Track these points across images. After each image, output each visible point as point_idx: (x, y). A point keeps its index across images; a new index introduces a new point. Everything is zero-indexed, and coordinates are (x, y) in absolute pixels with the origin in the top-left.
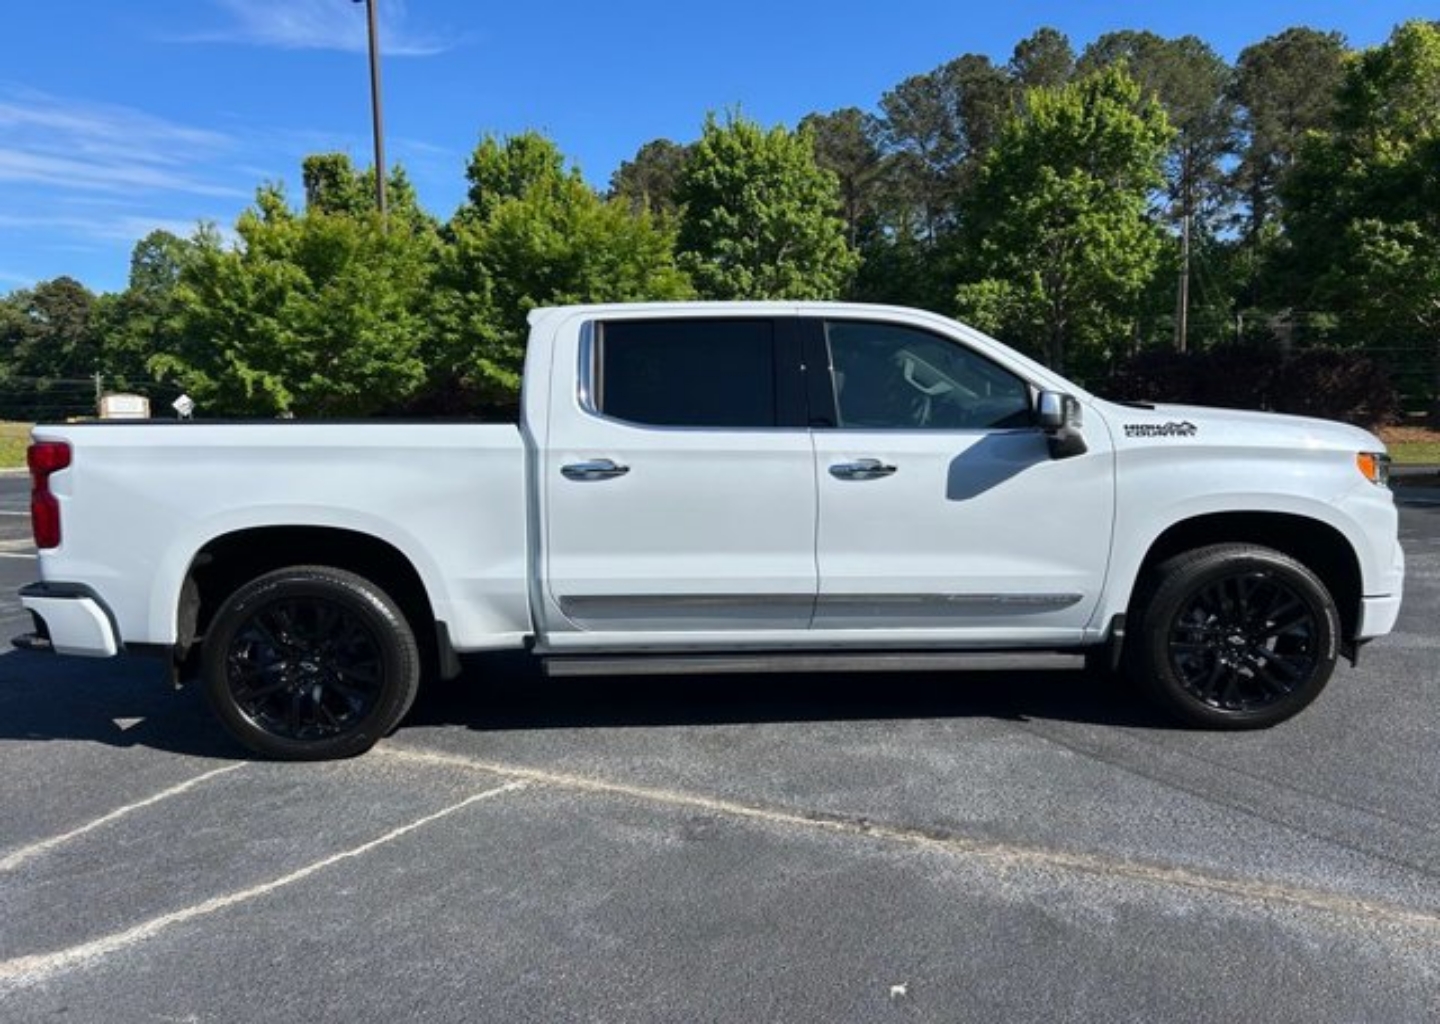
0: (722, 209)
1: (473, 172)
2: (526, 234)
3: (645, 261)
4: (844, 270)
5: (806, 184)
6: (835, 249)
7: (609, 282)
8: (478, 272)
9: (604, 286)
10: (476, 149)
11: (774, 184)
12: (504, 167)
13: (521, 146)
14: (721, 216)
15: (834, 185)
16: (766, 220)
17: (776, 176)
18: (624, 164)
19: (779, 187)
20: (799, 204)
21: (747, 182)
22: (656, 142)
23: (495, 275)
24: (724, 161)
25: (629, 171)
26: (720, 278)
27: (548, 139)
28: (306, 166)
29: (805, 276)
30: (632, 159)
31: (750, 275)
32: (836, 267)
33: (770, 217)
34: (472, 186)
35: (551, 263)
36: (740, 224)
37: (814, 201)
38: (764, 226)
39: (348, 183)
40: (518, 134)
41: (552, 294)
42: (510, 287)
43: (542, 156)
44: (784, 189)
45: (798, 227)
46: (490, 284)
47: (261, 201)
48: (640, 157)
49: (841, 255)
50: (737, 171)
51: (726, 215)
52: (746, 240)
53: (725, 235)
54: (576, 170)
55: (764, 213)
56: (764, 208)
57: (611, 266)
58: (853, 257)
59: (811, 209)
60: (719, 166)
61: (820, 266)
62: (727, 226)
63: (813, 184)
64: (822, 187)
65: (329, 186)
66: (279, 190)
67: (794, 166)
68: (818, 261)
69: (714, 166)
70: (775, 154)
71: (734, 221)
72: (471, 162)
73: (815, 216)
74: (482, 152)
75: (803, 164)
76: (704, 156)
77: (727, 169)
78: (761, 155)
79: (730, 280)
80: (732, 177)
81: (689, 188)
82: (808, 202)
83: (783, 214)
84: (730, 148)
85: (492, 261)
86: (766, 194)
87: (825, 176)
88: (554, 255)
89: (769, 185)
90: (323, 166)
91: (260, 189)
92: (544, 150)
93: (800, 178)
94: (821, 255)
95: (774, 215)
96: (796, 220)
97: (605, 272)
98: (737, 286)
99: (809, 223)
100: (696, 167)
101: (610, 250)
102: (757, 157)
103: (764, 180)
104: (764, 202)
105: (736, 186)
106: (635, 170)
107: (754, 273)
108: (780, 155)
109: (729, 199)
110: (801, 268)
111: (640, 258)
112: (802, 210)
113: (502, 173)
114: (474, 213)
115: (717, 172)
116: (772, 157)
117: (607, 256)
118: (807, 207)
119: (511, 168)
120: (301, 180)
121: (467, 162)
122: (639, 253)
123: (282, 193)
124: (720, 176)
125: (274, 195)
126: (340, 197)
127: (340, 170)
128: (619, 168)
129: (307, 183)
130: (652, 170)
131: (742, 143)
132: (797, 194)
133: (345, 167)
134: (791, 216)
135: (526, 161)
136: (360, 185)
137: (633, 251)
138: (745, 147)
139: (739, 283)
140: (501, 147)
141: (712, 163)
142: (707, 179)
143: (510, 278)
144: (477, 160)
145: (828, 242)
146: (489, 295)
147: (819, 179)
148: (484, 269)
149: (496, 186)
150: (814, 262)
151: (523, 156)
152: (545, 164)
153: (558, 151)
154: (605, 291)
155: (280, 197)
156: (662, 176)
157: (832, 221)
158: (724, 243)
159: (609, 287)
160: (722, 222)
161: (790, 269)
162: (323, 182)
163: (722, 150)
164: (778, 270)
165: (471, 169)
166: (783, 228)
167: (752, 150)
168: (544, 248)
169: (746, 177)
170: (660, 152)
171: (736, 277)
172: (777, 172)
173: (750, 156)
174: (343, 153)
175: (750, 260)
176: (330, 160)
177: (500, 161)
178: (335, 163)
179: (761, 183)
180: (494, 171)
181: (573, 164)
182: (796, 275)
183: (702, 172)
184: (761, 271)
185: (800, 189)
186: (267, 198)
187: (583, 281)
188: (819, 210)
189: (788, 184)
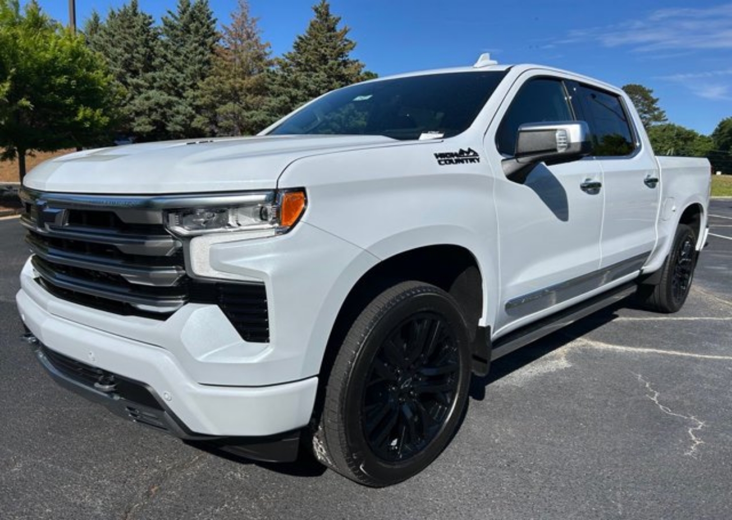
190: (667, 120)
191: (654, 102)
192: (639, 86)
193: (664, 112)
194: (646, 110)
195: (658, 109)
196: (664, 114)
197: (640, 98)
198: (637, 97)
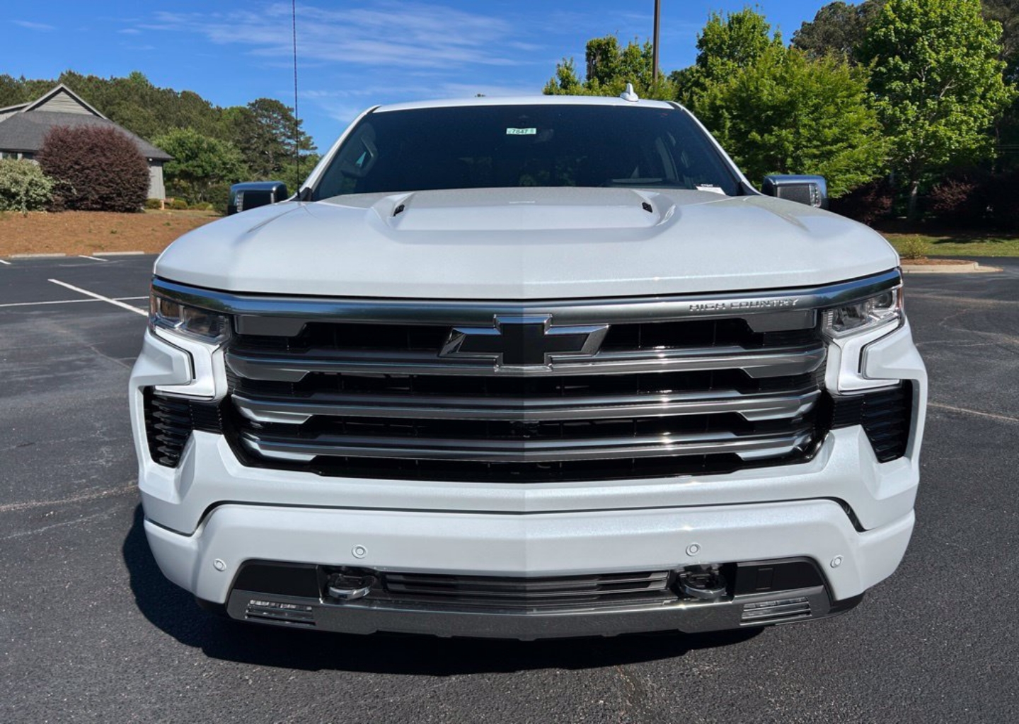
0: (897, 57)
1: (702, 43)
2: (756, 88)
3: (843, 102)
4: (1000, 102)
5: (973, 33)
6: (992, 85)
7: (814, 120)
8: (721, 116)
9: (810, 123)
10: (705, 26)
11: (943, 35)
12: (726, 38)
13: (739, 21)
14: (896, 64)
15: (998, 33)
16: (934, 64)
17: (946, 29)
18: (803, 24)
19: (948, 38)
20: (965, 50)
21: (921, 35)
22: (833, 4)
23: (734, 117)
24: (902, 20)
25: (808, 30)
26: (890, 112)
27: (758, 14)
28: (588, 48)
29: (963, 108)
30: (811, 21)
31: (915, 108)
32: (992, 100)
33: (938, 61)
34: (700, 53)
35: (774, 108)
36: (910, 69)
37: (979, 47)
38: (932, 69)
39: (615, 58)
40: (738, 12)
41: (772, 130)
42: (742, 126)
43: (754, 27)
44: (953, 38)
45: (963, 68)
46: (728, 124)
47: (559, 73)
48: (817, 18)
49: (997, 90)
50: (913, 27)
51: (900, 63)
52: (915, 81)
53: (897, 79)
54: (777, 36)
55: (932, 58)
56: (934, 54)
57: (816, 108)
58: (1009, 91)
59: (975, 54)
60: (898, 25)
61: (978, 99)
62: (900, 71)
63: (979, 33)
64: (987, 35)
65: (602, 60)
66: (570, 65)
67: (964, 20)
68: (976, 95)
69: (894, 25)
70: (948, 11)
71: (906, 67)
72: (701, 35)
73: (977, 60)
74: (710, 28)
75: (971, 17)
76: (886, 17)
77: (905, 26)
78: (935, 12)
79: (898, 113)
80: (908, 32)
81: (870, 43)
82: (973, 47)
83: (951, 58)
84: (909, 9)
85: (732, 109)
86: (936, 43)
87: (991, 26)
88: (777, 102)
89: (939, 36)
90: (599, 46)
91: (559, 65)
92: (756, 23)
93: (968, 29)
94: (979, 90)
95: (942, 60)
96: (963, 63)
97: (812, 113)
98: (903, 118)
99: (972, 65)
100: (878, 26)
101: (817, 96)
102: (932, 14)
103: (935, 32)
104: (934, 50)
105: (911, 39)
106: (813, 29)
107: (918, 107)
108: (952, 11)
109: (904, 50)
110: (961, 101)
111: (839, 101)
112: (967, 55)
113: (723, 42)
114: (702, 73)
115: (896, 30)
116: (945, 13)
117: (814, 101)
118: (971, 52)
119: (731, 38)
120: (584, 57)
121: (698, 36)
122: (838, 98)
123: (572, 66)
124: (897, 32)
125: (567, 69)
126: (608, 67)
127: (611, 48)
128: (799, 28)
129: (588, 59)
130: (826, 28)
131: (919, 4)
132: (964, 42)
133: (614, 46)
134: (957, 60)
135: (743, 31)
136: (622, 58)
137: (835, 96)
138: (921, 7)
139: (905, 115)
140: (724, 22)
141: (893, 22)
142: (886, 35)
143: (742, 120)
144: (706, 34)
145: (988, 78)
146: (727, 132)
147: (985, 28)
148: (726, 114)
149: (718, 52)
150: (973, 96)
151: (740, 28)
152: (756, 33)
153: (766, 22)
154: (810, 126)
155: (571, 69)
156: (835, 32)
157: (993, 62)
158: (896, 85)
159: (814, 124)
160: (896, 68)
161: (952, 102)
162: (599, 58)
163: (902, 11)
164: (940, 103)
165: (700, 42)
166: (948, 70)
167: (927, 9)
168: (770, 98)
169: (920, 31)
170: (835, 13)
171: (904, 110)
172: (948, 26)
173: (926, 14)
174: (614, 36)
175: (918, 97)
176: (604, 42)
177: (723, 33)
178: (608, 44)
179: (933, 35)
180: (718, 41)
181: (776, 32)
182: (956, 108)
183: (884, 30)
184: (925, 105)
185: (967, 38)
186: (563, 71)
187: (795, 120)
188: (982, 53)
189: (956, 34)
190: (316, 148)
191: (297, 123)
192: (276, 101)
193: (310, 138)
194: (289, 134)
195: (303, 133)
196: (312, 140)
197: (279, 118)
198: (275, 115)
